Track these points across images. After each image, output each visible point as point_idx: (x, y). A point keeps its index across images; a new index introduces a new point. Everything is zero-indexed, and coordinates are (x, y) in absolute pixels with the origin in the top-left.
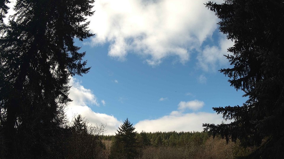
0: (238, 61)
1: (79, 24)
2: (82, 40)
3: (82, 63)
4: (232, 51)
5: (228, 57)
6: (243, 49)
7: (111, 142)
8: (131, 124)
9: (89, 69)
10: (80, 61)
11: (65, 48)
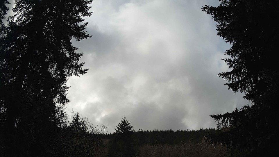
0: (236, 64)
1: (76, 24)
2: (79, 41)
3: (79, 64)
4: (230, 54)
5: (226, 61)
6: (240, 51)
7: (108, 140)
8: (128, 123)
9: (86, 70)
10: (78, 62)
11: (63, 48)
